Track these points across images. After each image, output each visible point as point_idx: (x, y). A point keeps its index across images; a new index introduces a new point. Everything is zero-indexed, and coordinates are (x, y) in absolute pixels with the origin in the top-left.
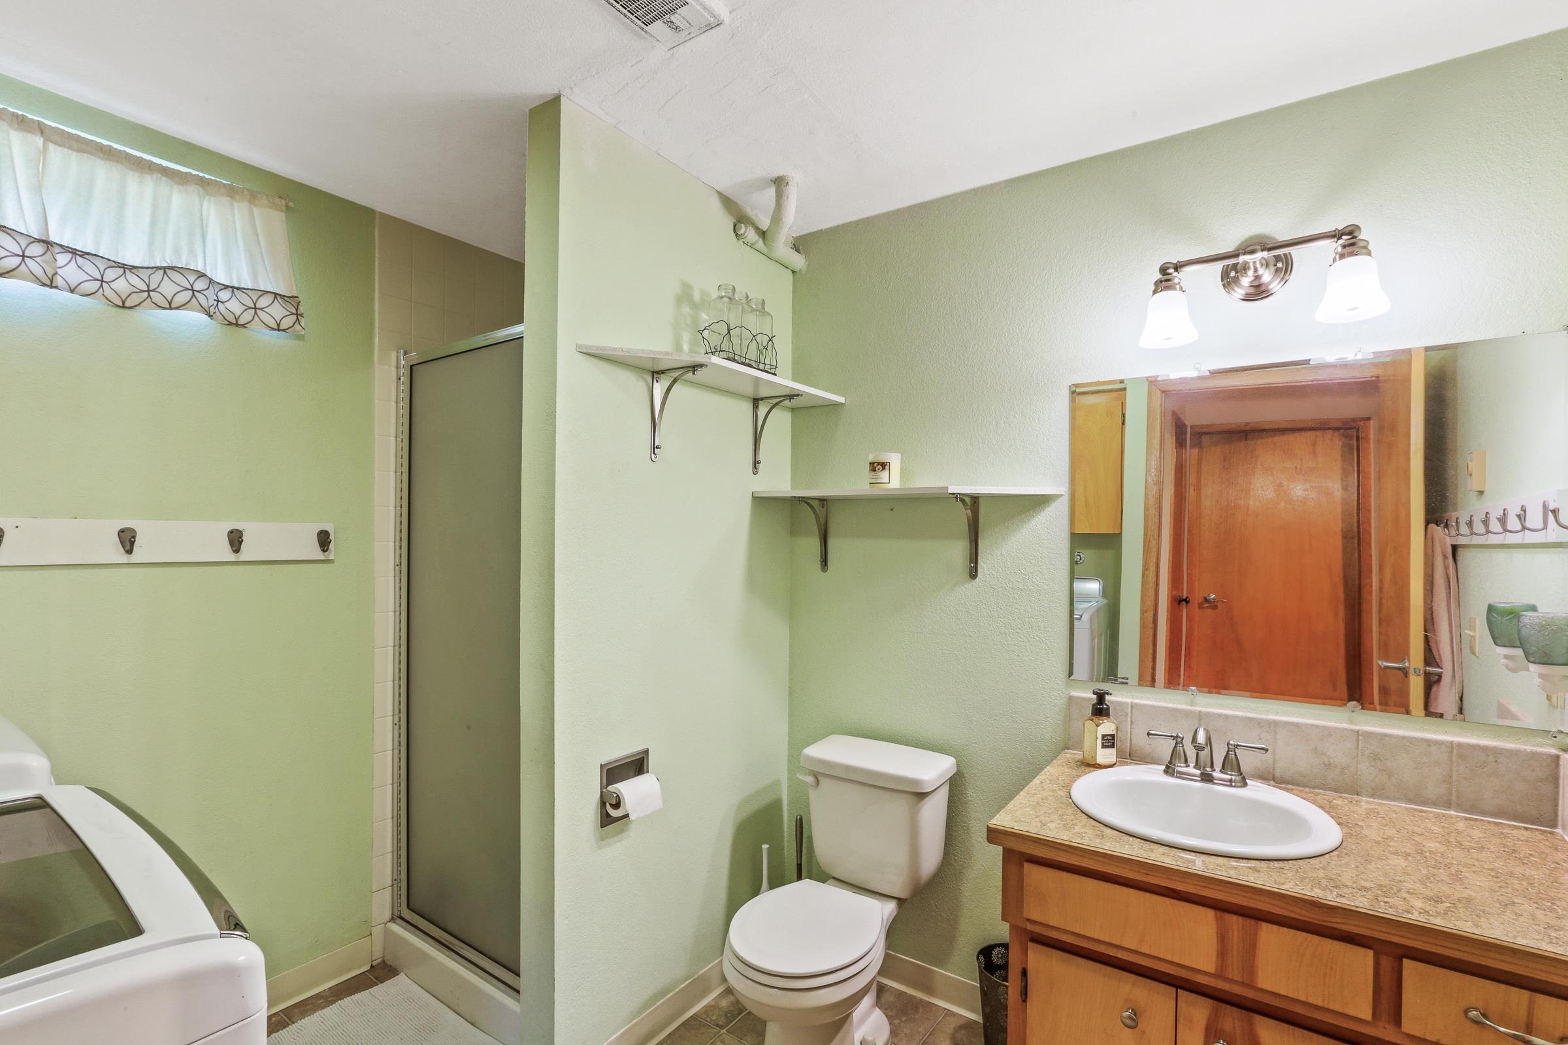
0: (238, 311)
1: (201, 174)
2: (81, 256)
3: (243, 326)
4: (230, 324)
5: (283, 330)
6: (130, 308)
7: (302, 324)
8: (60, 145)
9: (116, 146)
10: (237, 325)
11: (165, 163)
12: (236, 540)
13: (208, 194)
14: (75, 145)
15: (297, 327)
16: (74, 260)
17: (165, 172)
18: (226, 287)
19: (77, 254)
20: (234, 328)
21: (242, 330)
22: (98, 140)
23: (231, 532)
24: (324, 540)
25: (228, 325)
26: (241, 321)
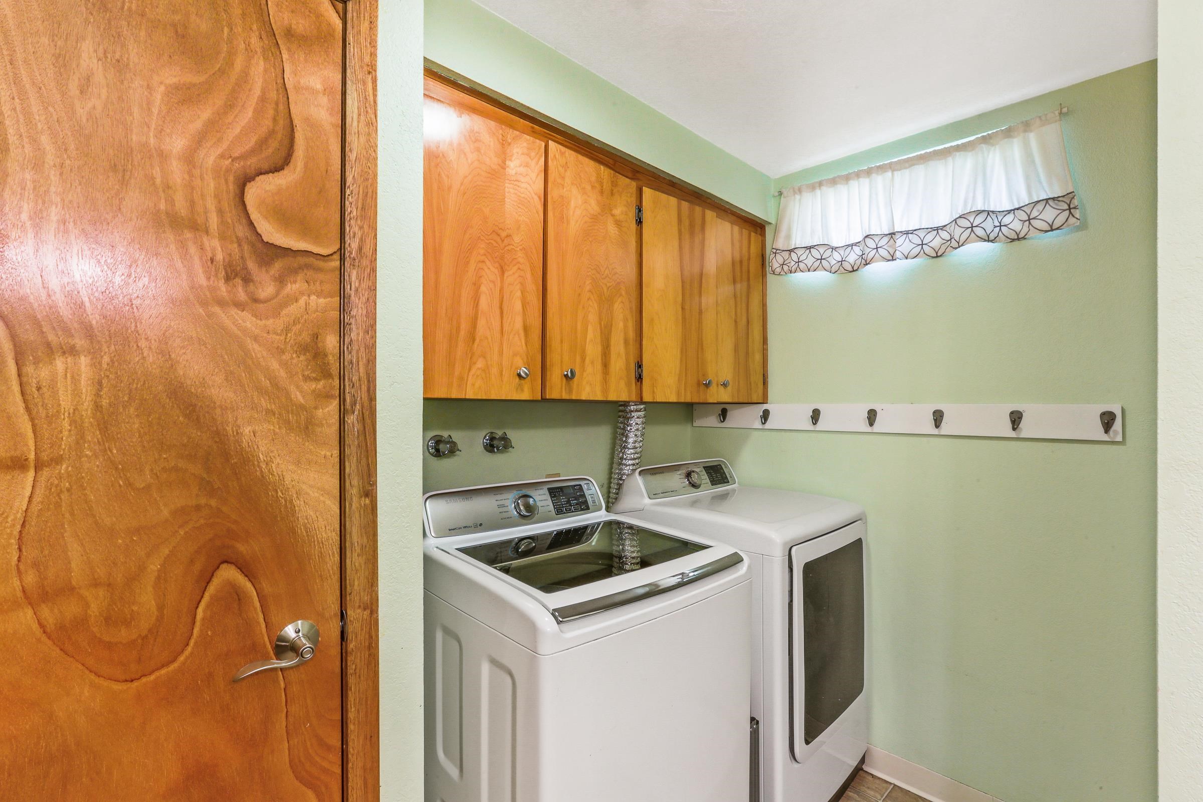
0: (1018, 228)
1: (979, 136)
2: (911, 233)
3: (1024, 238)
4: (1013, 240)
5: (1058, 229)
6: (941, 256)
7: (1077, 216)
8: (900, 170)
9: (928, 151)
10: (1018, 239)
11: (960, 142)
12: (1016, 419)
13: (993, 145)
14: (907, 165)
15: (1072, 220)
16: (907, 238)
17: (958, 148)
18: (1009, 212)
19: (908, 233)
20: (1017, 242)
21: (1023, 242)
22: (919, 153)
23: (1012, 413)
24: (1108, 420)
25: (1011, 242)
26: (1021, 235)
